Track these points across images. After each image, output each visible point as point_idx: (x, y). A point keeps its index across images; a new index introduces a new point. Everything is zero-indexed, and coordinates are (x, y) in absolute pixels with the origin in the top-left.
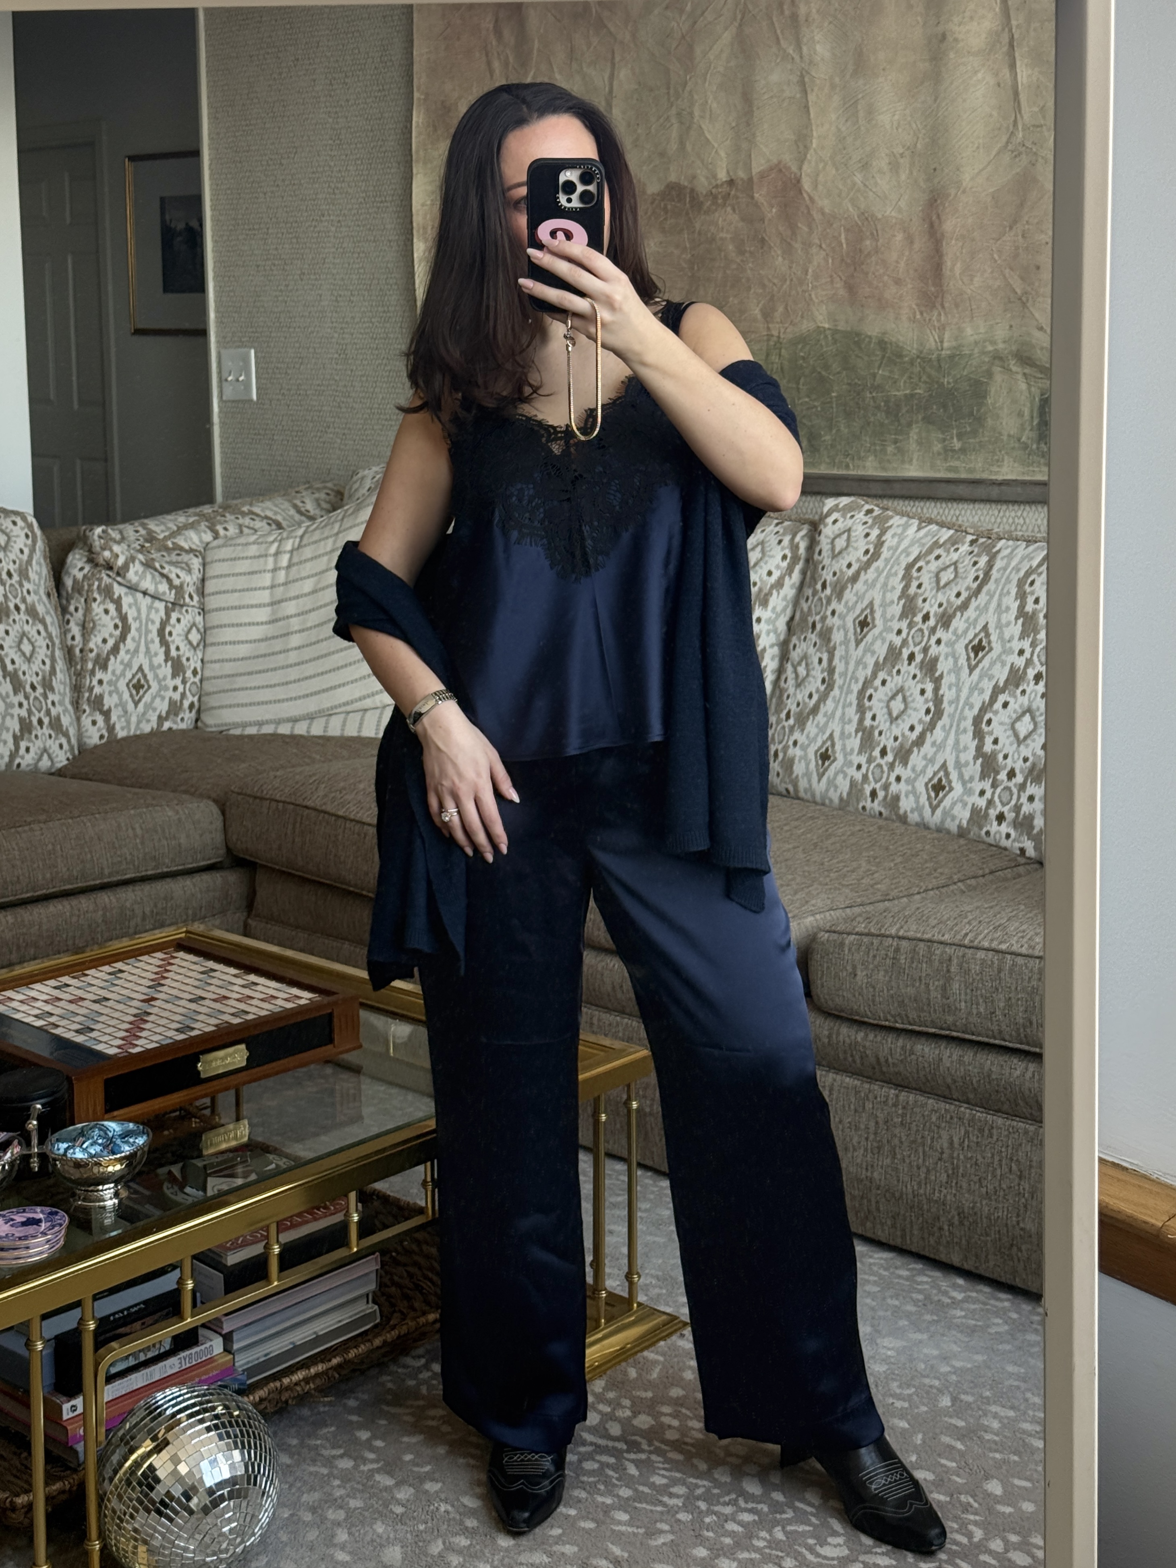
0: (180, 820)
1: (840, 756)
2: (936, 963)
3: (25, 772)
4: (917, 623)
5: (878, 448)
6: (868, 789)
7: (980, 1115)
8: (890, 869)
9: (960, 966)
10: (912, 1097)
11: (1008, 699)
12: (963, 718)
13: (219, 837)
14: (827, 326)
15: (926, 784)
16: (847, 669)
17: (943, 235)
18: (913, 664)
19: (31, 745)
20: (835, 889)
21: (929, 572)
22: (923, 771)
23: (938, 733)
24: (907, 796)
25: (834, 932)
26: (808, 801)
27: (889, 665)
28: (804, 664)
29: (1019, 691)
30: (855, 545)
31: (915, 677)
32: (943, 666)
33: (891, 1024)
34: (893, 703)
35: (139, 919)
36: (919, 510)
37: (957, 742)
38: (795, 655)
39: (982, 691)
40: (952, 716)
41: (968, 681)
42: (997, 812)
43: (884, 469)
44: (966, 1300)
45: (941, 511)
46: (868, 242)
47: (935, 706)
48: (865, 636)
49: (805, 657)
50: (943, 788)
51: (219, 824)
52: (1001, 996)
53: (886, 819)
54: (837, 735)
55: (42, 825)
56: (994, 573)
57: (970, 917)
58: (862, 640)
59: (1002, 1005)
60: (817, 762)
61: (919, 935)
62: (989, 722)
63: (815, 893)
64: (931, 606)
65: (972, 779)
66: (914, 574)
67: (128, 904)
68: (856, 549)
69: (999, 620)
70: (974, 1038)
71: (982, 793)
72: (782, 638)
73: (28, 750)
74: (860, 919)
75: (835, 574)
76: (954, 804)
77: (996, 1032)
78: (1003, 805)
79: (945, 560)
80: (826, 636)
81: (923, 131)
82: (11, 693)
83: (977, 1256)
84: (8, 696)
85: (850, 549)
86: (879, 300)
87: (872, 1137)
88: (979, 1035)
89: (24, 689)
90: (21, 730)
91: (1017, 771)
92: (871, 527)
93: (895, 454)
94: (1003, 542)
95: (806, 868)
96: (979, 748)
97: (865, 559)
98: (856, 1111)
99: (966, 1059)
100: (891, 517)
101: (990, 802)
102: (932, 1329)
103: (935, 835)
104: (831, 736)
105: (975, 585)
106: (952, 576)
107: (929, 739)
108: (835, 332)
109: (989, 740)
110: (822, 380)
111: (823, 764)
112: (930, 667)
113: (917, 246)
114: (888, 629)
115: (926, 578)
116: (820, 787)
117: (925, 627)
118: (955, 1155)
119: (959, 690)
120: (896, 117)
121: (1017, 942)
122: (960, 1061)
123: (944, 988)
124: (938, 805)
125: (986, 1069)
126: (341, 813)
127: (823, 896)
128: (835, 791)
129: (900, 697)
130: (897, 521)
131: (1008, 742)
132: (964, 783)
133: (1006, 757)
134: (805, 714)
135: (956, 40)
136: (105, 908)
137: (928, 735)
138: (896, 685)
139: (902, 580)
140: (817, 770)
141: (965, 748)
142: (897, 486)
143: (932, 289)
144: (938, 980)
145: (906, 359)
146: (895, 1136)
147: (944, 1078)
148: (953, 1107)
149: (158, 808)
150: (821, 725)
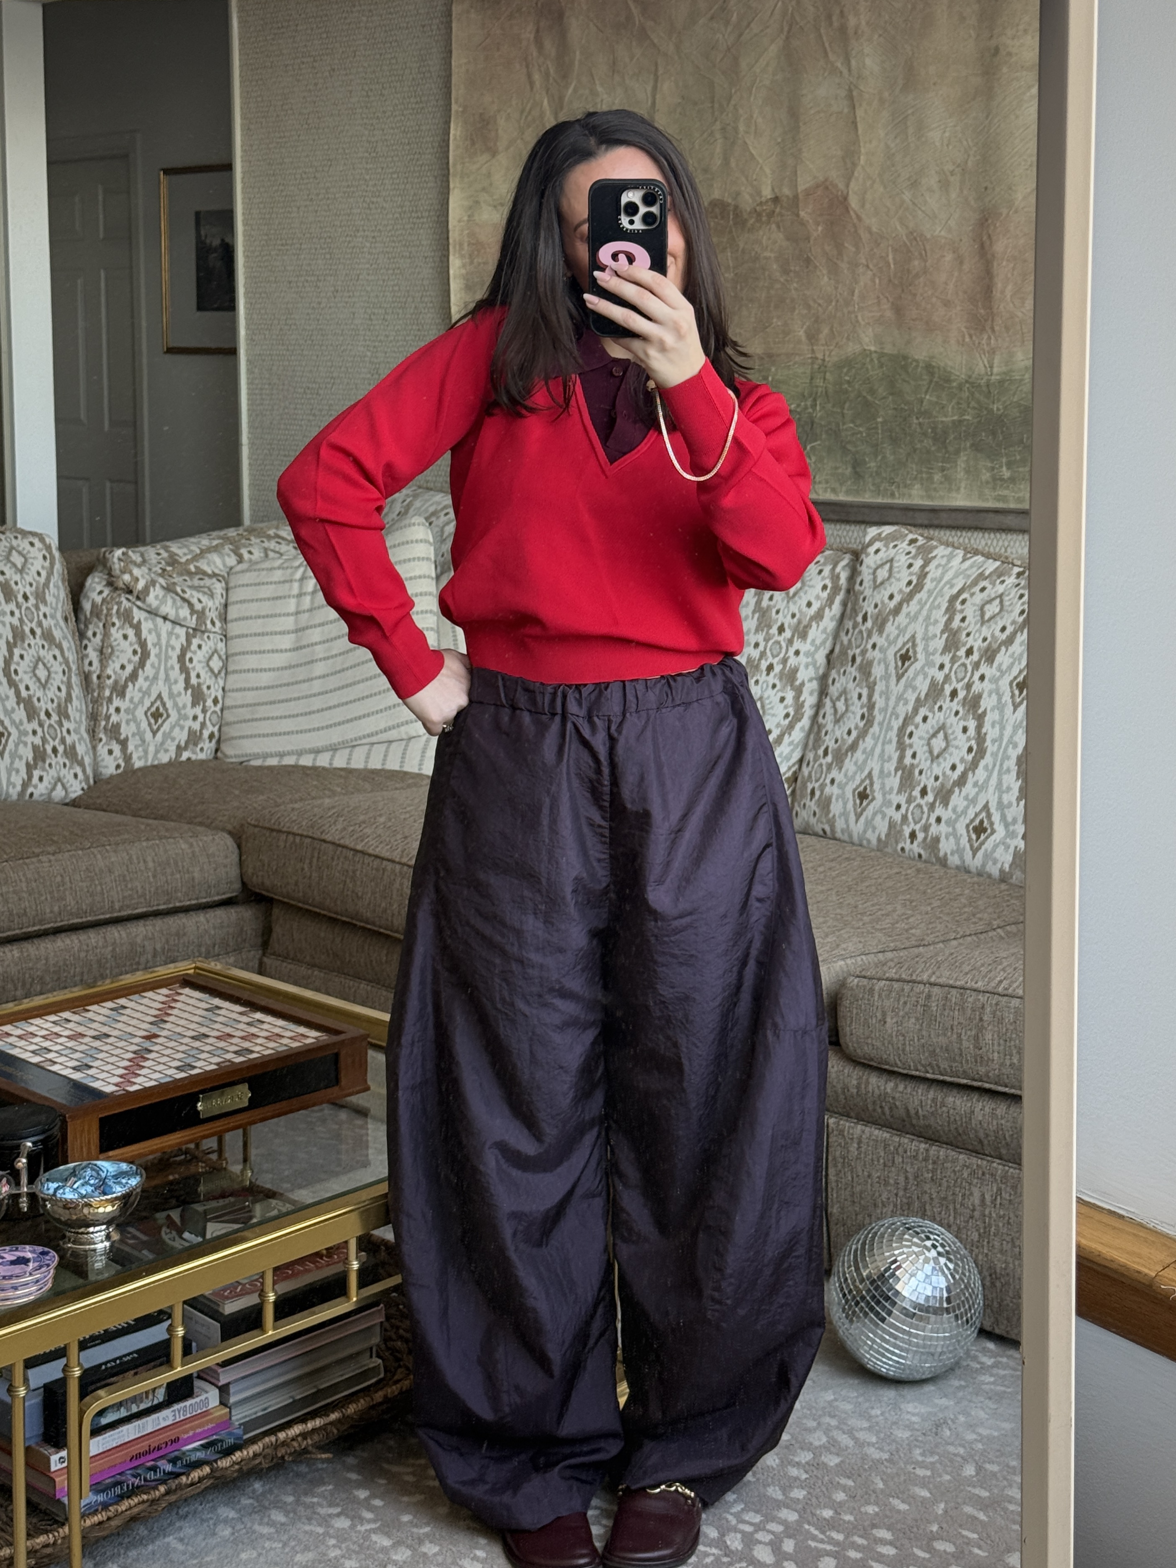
0: (193, 853)
1: (878, 795)
2: (969, 1012)
3: (37, 802)
4: (960, 658)
5: (924, 475)
6: (907, 831)
8: (927, 913)
9: (994, 1013)
10: (942, 1152)
12: (1006, 757)
13: (234, 872)
14: (873, 348)
15: (968, 826)
16: (887, 705)
17: (993, 256)
18: (956, 700)
19: (44, 774)
20: (868, 932)
21: (974, 605)
22: (964, 812)
23: (980, 774)
24: (947, 838)
25: (865, 977)
26: (845, 842)
27: (931, 701)
28: (843, 699)
30: (898, 576)
31: (957, 713)
32: (987, 703)
33: (922, 1074)
34: (934, 741)
35: (150, 957)
36: (967, 541)
37: (1000, 782)
38: (834, 690)
40: (995, 755)
41: (1012, 718)
43: (930, 497)
44: (996, 1365)
45: (989, 542)
46: (916, 263)
47: (978, 745)
48: (906, 671)
49: (844, 692)
50: (985, 830)
51: (235, 857)
53: (926, 862)
54: (875, 774)
55: (52, 858)
57: (1005, 964)
58: (903, 675)
60: (854, 801)
61: (951, 982)
63: (846, 936)
64: (975, 640)
65: (1015, 821)
66: (959, 607)
67: (138, 940)
68: (899, 580)
70: (1006, 1090)
72: (821, 671)
73: (41, 779)
74: (892, 964)
75: (876, 606)
76: (996, 846)
79: (990, 592)
80: (866, 670)
81: (974, 149)
82: (25, 720)
83: (1008, 1319)
84: (21, 723)
85: (893, 580)
86: (927, 323)
87: (901, 1193)
88: (1012, 1087)
89: (39, 716)
90: (35, 759)
92: (915, 557)
93: (941, 483)
95: (838, 911)
96: (1023, 789)
97: (908, 590)
98: (885, 1165)
99: (998, 1112)
100: (936, 547)
102: (960, 1394)
103: (975, 879)
104: (870, 775)
105: (1021, 619)
106: (997, 610)
107: (971, 779)
108: (882, 355)
110: (867, 404)
111: (861, 803)
112: (973, 703)
113: (966, 267)
114: (929, 664)
115: (970, 611)
116: (857, 828)
117: (968, 662)
118: (987, 1212)
119: (1002, 728)
120: (947, 134)
122: (993, 1115)
123: (976, 1038)
124: (979, 848)
126: (359, 847)
127: (855, 939)
128: (874, 832)
129: (941, 735)
130: (941, 551)
132: (1007, 826)
134: (843, 751)
135: (1009, 54)
136: (114, 943)
137: (970, 775)
138: (938, 722)
139: (946, 613)
140: (855, 809)
141: (1009, 789)
142: (944, 515)
143: (982, 311)
144: (971, 1030)
145: (955, 384)
146: (926, 1192)
147: (976, 1131)
148: (985, 1162)
149: (171, 840)
150: (860, 763)
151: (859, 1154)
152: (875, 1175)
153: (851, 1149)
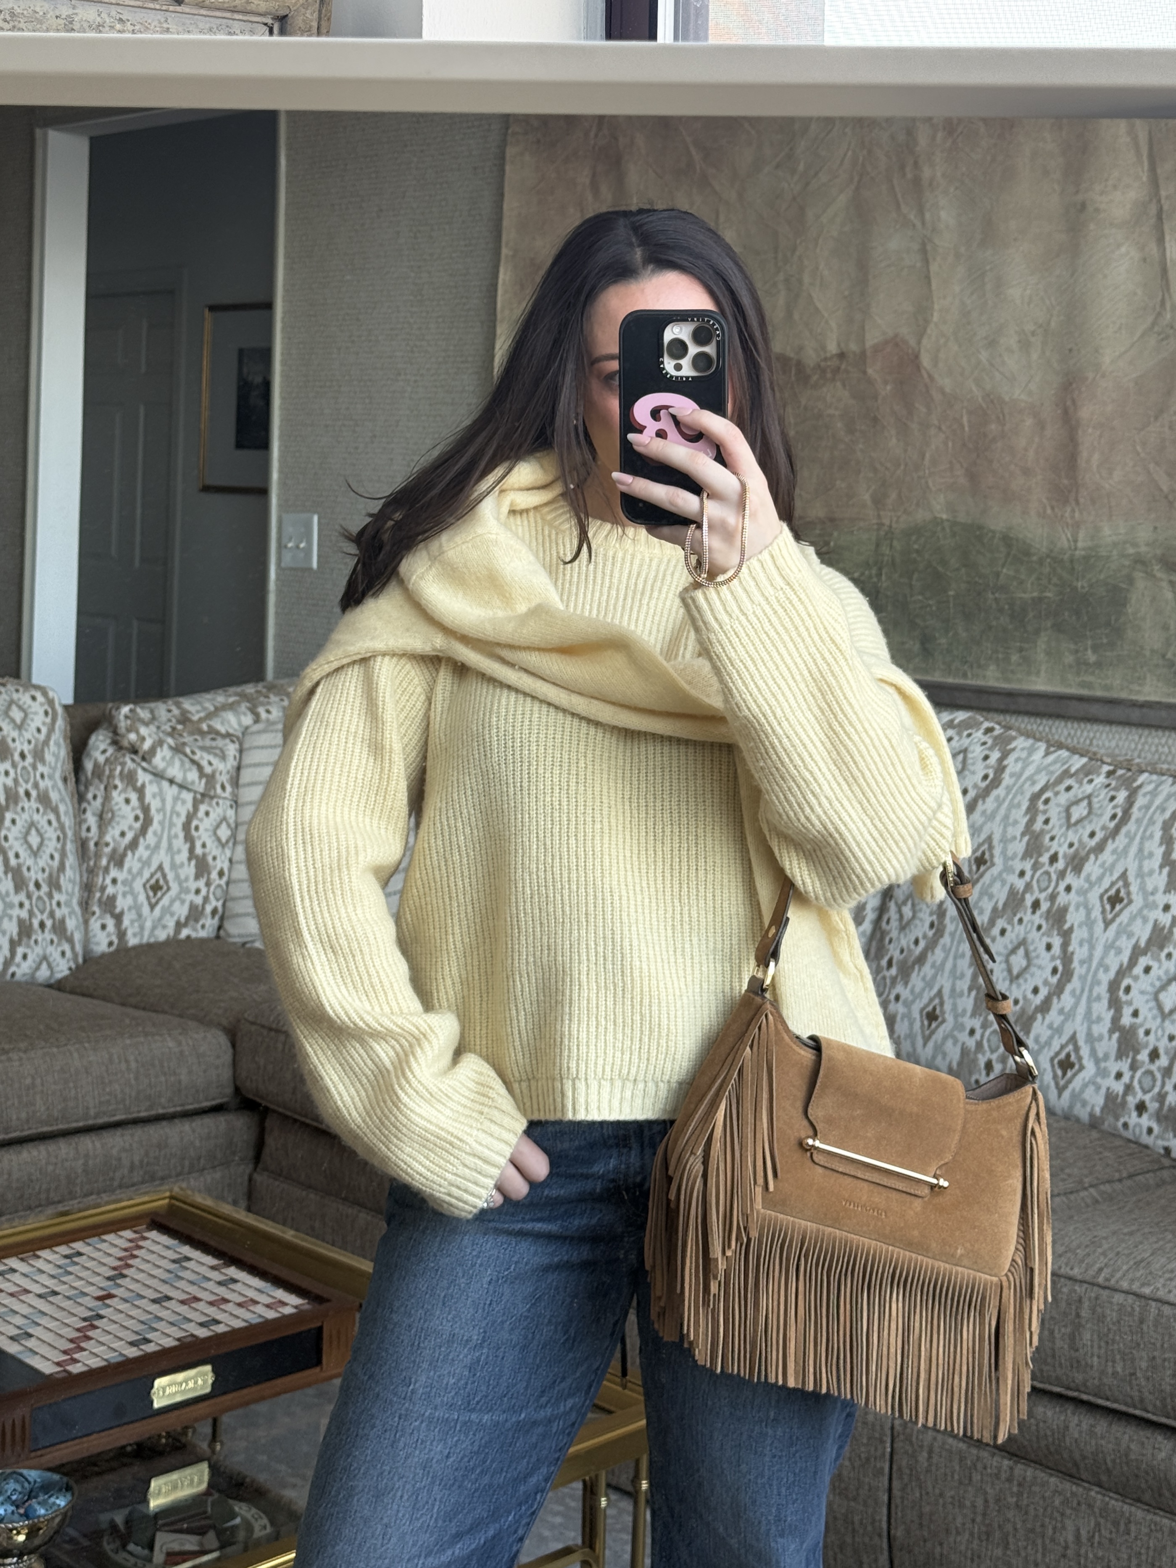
0: (182, 1052)
1: (949, 1018)
2: (1063, 1305)
3: (19, 984)
4: (1043, 865)
5: (1000, 656)
6: (982, 1061)
7: (1115, 1504)
9: (1093, 1310)
10: (1029, 1472)
11: (1151, 963)
12: (1096, 982)
13: (226, 1074)
14: (944, 516)
15: (1052, 1060)
17: (1078, 422)
18: (1038, 913)
19: (28, 951)
21: (1058, 805)
23: (1067, 999)
27: (1009, 912)
28: (909, 903)
29: (1163, 955)
30: (972, 769)
31: (1039, 928)
32: (1074, 918)
34: (1013, 958)
35: (126, 1171)
36: (1047, 729)
37: (1089, 1011)
39: (1119, 951)
40: (1083, 978)
41: (1103, 937)
42: (1137, 1100)
43: (1007, 680)
45: (1073, 733)
46: (993, 426)
47: (1064, 965)
48: (982, 876)
50: (1072, 1065)
51: (227, 1057)
52: (1144, 1354)
54: (946, 992)
55: (22, 1054)
56: (1135, 812)
57: (1106, 1245)
59: (1144, 1365)
60: (922, 1022)
62: (1128, 989)
64: (1060, 845)
65: (1106, 1057)
66: (1041, 807)
67: (115, 1152)
68: (973, 773)
69: (1140, 867)
70: (1108, 1404)
71: (1119, 1076)
73: (25, 957)
76: (1085, 1086)
77: (1137, 1399)
78: (1145, 1092)
79: (1078, 792)
81: (1058, 308)
82: (12, 891)
84: (8, 894)
85: (967, 774)
86: (1005, 491)
87: (979, 1519)
88: (1116, 1401)
89: (27, 887)
90: (20, 934)
91: (1161, 1051)
92: (991, 749)
93: (1019, 665)
94: (1145, 776)
96: (1116, 1020)
97: (983, 785)
98: (961, 1483)
99: (1098, 1430)
100: (1014, 738)
101: (1128, 1088)
103: (1063, 1124)
104: (940, 993)
105: (1112, 825)
106: (1085, 812)
107: (1055, 1005)
108: (954, 524)
109: (1127, 1012)
110: (938, 576)
111: (930, 1025)
112: (1058, 917)
113: (1049, 433)
114: (1008, 870)
115: (1054, 812)
116: (925, 1054)
117: (1052, 870)
118: (1083, 1551)
119: (1092, 948)
120: (1028, 292)
121: (1164, 1285)
122: (1091, 1433)
123: (1072, 1338)
124: (1065, 1087)
125: (1124, 1445)
128: (944, 1058)
129: (1021, 951)
130: (1021, 743)
131: (1150, 1016)
132: (1097, 1062)
133: (1147, 1033)
134: (910, 963)
135: (1097, 210)
136: (87, 1156)
137: (1055, 1000)
138: (1017, 936)
139: (1026, 813)
140: (923, 1032)
141: (1099, 1019)
142: (1022, 700)
143: (1066, 482)
144: (1065, 1326)
145: (1035, 558)
146: (1009, 1520)
147: (1071, 1451)
148: (1081, 1489)
149: (157, 1038)
150: (928, 978)
151: (930, 1465)
152: (949, 1494)
153: (920, 1459)
